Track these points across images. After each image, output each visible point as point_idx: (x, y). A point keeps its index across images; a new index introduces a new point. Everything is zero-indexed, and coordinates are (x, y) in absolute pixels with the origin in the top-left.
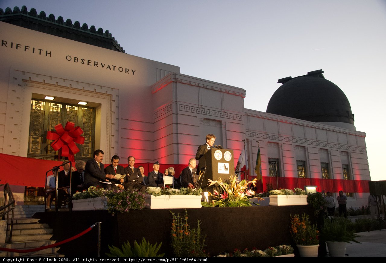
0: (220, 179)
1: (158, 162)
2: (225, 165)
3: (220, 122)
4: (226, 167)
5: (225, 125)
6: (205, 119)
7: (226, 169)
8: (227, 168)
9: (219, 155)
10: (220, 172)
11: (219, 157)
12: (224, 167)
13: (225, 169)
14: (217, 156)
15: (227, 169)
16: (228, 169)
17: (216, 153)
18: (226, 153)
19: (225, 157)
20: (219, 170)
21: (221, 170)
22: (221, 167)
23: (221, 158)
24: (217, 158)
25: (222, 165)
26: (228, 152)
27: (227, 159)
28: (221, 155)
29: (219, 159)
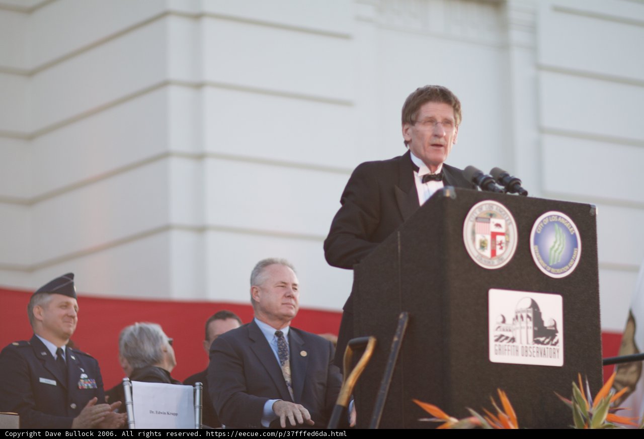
0: (505, 400)
2: (534, 305)
4: (543, 318)
7: (542, 332)
8: (547, 324)
9: (494, 235)
10: (498, 354)
11: (493, 253)
12: (531, 324)
13: (537, 334)
14: (479, 237)
15: (552, 333)
16: (560, 336)
17: (471, 221)
18: (542, 221)
19: (538, 254)
20: (496, 338)
21: (507, 338)
22: (509, 320)
23: (506, 254)
24: (478, 256)
25: (519, 308)
26: (558, 217)
27: (548, 264)
28: (506, 238)
29: (496, 265)
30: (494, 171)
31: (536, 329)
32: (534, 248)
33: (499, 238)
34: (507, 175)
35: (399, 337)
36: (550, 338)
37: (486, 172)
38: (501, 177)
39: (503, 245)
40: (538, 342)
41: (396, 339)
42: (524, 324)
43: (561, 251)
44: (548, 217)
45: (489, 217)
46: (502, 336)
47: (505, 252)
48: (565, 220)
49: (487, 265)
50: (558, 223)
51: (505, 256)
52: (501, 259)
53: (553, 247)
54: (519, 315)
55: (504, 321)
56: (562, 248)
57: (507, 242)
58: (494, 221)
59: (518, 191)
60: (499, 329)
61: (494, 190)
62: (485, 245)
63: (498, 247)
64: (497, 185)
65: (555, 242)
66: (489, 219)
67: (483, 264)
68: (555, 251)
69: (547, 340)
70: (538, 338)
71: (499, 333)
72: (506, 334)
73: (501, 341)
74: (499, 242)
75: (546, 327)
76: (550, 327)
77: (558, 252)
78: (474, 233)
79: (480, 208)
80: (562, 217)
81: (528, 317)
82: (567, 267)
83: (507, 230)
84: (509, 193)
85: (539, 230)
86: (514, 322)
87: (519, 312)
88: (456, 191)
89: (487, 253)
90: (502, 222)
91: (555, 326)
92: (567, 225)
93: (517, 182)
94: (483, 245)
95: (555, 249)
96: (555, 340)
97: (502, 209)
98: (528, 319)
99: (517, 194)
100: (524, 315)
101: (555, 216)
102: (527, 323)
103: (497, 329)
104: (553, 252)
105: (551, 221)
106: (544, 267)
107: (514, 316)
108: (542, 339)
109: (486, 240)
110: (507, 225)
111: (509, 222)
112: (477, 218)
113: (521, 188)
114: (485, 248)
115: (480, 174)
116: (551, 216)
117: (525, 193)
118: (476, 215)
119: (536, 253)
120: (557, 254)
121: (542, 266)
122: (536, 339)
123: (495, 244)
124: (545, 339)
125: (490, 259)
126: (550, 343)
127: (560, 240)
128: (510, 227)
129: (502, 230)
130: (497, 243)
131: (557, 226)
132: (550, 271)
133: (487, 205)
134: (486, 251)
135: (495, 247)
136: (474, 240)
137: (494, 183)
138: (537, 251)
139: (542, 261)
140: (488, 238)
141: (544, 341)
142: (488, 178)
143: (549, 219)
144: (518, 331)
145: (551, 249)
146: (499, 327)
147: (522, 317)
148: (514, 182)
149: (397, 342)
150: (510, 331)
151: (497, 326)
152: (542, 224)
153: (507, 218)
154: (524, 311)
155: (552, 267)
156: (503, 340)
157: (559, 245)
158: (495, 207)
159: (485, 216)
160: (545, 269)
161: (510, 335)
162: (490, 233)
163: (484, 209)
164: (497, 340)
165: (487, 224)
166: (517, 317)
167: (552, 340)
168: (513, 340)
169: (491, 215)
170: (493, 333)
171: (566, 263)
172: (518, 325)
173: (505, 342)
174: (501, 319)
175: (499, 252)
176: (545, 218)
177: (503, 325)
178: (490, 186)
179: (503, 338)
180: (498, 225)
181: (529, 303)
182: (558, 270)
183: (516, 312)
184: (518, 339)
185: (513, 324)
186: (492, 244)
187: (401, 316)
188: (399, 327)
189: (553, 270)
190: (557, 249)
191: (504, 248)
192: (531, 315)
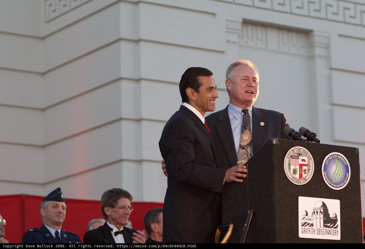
1: (59, 189)
2: (324, 205)
3: (307, 33)
4: (330, 212)
5: (328, 47)
6: (246, 22)
7: (328, 221)
8: (331, 217)
9: (301, 166)
11: (301, 176)
12: (322, 216)
13: (325, 222)
15: (334, 221)
16: (339, 223)
17: (288, 158)
18: (328, 158)
19: (326, 176)
20: (303, 224)
21: (309, 224)
22: (310, 214)
23: (308, 176)
24: (292, 178)
25: (315, 207)
26: (338, 155)
27: (332, 182)
28: (308, 168)
29: (302, 183)
30: (301, 129)
31: (325, 219)
32: (324, 173)
33: (304, 168)
34: (309, 131)
35: (247, 224)
36: (333, 224)
37: (297, 130)
38: (306, 132)
39: (306, 172)
40: (326, 226)
41: (246, 225)
42: (318, 216)
43: (339, 175)
44: (332, 155)
45: (298, 156)
46: (306, 223)
47: (307, 175)
48: (342, 157)
49: (297, 183)
50: (338, 158)
51: (307, 178)
52: (305, 179)
53: (335, 172)
54: (315, 211)
55: (307, 215)
56: (340, 173)
57: (309, 170)
58: (301, 158)
59: (315, 141)
60: (304, 219)
61: (301, 140)
62: (296, 172)
63: (303, 173)
64: (303, 137)
65: (336, 170)
66: (299, 157)
67: (295, 182)
68: (336, 175)
69: (332, 225)
70: (326, 224)
71: (304, 221)
72: (308, 222)
73: (305, 226)
74: (304, 170)
75: (331, 218)
76: (333, 218)
77: (338, 175)
78: (289, 165)
79: (293, 151)
80: (340, 155)
81: (320, 212)
82: (343, 184)
83: (309, 163)
84: (309, 142)
85: (327, 163)
86: (313, 215)
87: (315, 209)
88: (279, 141)
89: (297, 176)
90: (306, 158)
91: (336, 217)
92: (343, 160)
93: (314, 135)
94: (295, 172)
95: (336, 173)
96: (336, 225)
97: (306, 151)
98: (321, 213)
99: (314, 142)
100: (319, 211)
101: (336, 154)
102: (320, 216)
103: (303, 220)
104: (335, 175)
105: (333, 157)
106: (329, 184)
107: (313, 212)
108: (328, 225)
109: (297, 169)
110: (309, 160)
111: (310, 158)
112: (291, 156)
113: (317, 138)
114: (296, 173)
115: (293, 131)
116: (334, 155)
117: (319, 141)
118: (291, 155)
119: (325, 176)
120: (337, 176)
121: (329, 183)
122: (325, 225)
123: (302, 171)
124: (330, 225)
125: (299, 179)
126: (333, 227)
127: (339, 168)
128: (310, 161)
129: (306, 163)
130: (303, 170)
131: (337, 160)
132: (333, 186)
133: (297, 149)
134: (296, 174)
135: (302, 173)
136: (290, 169)
137: (301, 136)
138: (326, 175)
139: (328, 180)
140: (298, 167)
141: (330, 226)
142: (297, 133)
143: (332, 156)
144: (315, 220)
145: (334, 174)
146: (304, 218)
147: (317, 212)
148: (313, 135)
149: (247, 226)
150: (310, 220)
151: (303, 217)
152: (328, 160)
153: (309, 156)
154: (318, 209)
155: (334, 184)
156: (306, 225)
157: (338, 171)
158: (302, 150)
159: (296, 155)
160: (330, 185)
161: (310, 222)
162: (299, 165)
163: (296, 151)
164: (302, 225)
165: (298, 159)
166: (314, 212)
167: (334, 225)
168: (312, 225)
169: (299, 155)
170: (301, 221)
171: (343, 182)
172: (315, 216)
173: (308, 226)
174: (305, 213)
175: (304, 175)
176: (330, 156)
177: (307, 216)
178: (298, 138)
179: (306, 224)
180: (303, 160)
181: (321, 204)
182: (338, 186)
183: (314, 210)
184: (315, 225)
185: (312, 216)
186: (300, 171)
187: (249, 212)
188: (248, 218)
189: (335, 186)
190: (337, 174)
191: (307, 173)
192: (322, 211)
